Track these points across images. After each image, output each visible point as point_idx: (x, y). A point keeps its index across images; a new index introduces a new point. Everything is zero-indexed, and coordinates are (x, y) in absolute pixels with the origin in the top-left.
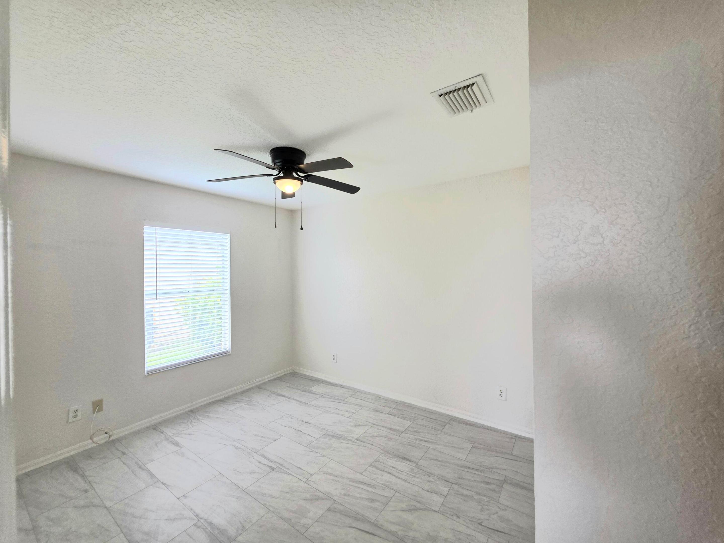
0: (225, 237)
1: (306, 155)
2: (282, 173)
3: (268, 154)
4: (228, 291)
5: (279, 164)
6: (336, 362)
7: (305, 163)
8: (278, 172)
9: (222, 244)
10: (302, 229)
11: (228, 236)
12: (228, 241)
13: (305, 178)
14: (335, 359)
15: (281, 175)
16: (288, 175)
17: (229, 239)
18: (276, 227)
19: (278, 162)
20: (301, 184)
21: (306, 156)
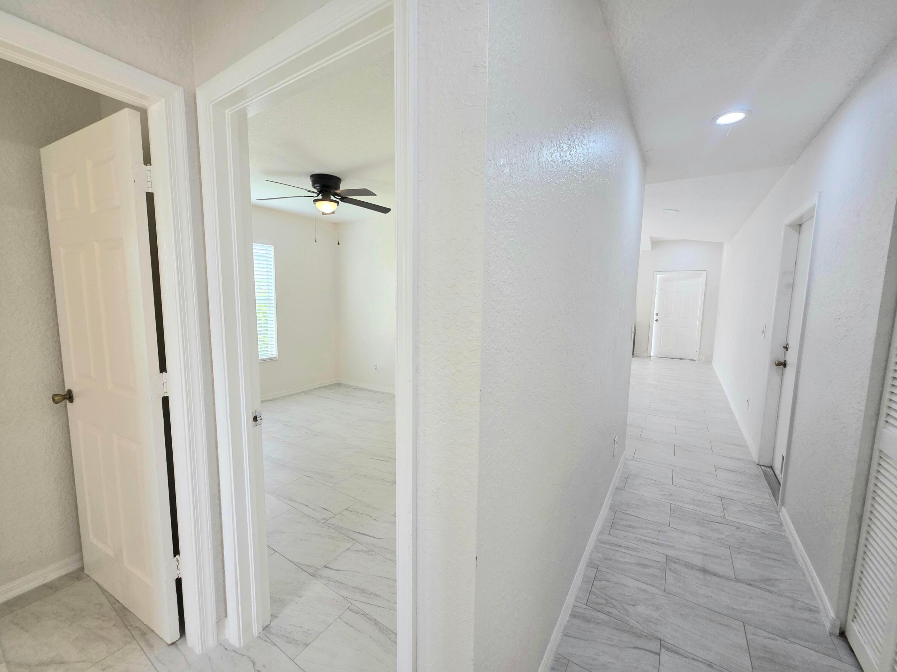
0: (268, 249)
1: (342, 179)
2: (321, 195)
3: (309, 178)
4: (274, 301)
5: (318, 188)
6: (377, 371)
7: (341, 189)
8: (317, 195)
9: (266, 255)
10: (339, 244)
11: (272, 248)
12: (272, 252)
13: (341, 199)
14: (377, 369)
15: (320, 197)
16: (326, 198)
17: (273, 251)
18: (316, 241)
19: (317, 187)
20: (338, 205)
21: (342, 181)
